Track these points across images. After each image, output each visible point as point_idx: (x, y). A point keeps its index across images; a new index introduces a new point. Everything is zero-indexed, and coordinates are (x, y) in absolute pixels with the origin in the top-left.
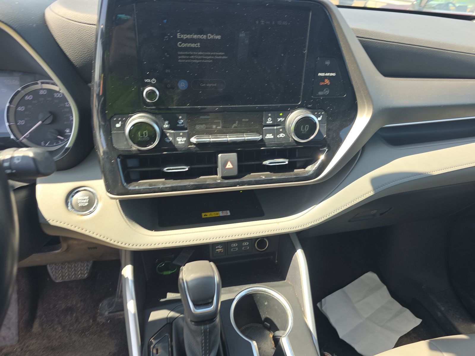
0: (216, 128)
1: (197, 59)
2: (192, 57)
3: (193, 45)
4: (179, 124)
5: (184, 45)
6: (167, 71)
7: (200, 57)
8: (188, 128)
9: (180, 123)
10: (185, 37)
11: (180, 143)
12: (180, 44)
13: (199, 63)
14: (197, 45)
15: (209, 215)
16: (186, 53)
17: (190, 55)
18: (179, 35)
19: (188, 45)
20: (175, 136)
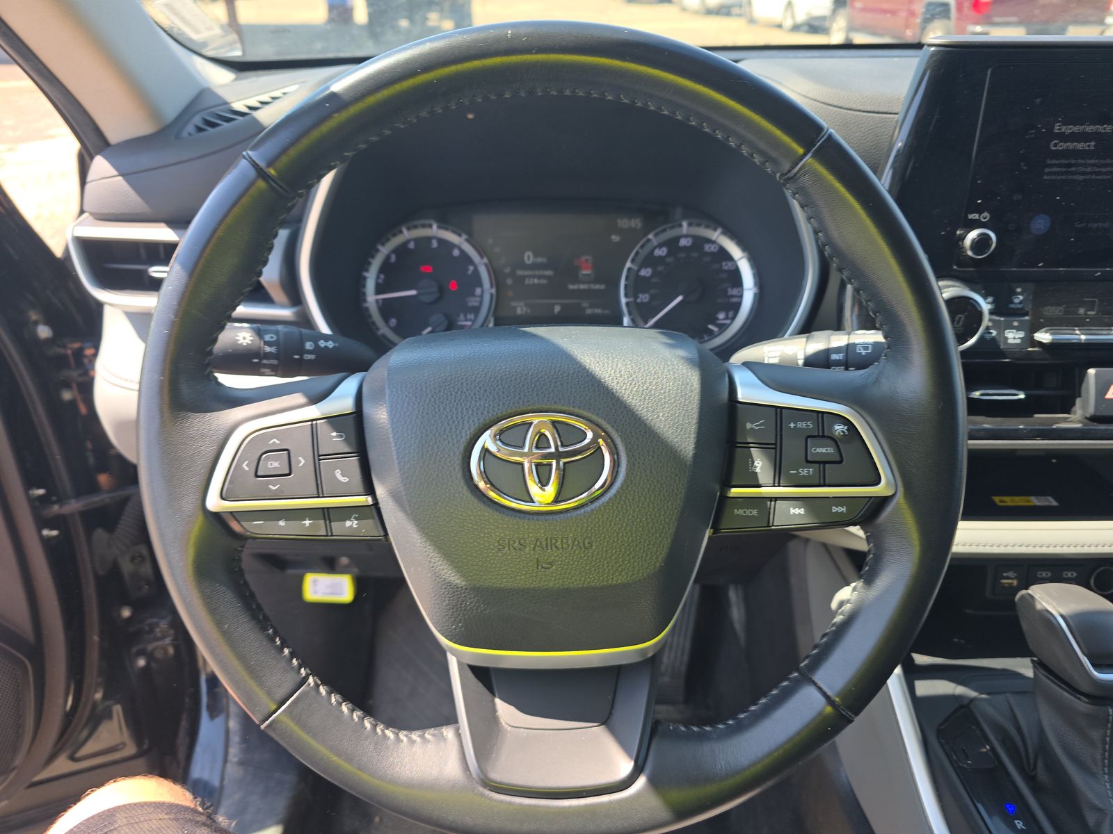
0: (1086, 314)
1: (1084, 173)
2: (1074, 169)
3: (1080, 146)
4: (1013, 303)
5: (1063, 146)
6: (1015, 198)
7: (1088, 170)
8: (1030, 313)
9: (1016, 301)
10: (1068, 129)
11: (1010, 341)
12: (1055, 145)
13: (1084, 181)
14: (1089, 146)
15: (1009, 501)
16: (1063, 161)
17: (1070, 165)
18: (1059, 126)
19: (1071, 146)
20: (1002, 328)
